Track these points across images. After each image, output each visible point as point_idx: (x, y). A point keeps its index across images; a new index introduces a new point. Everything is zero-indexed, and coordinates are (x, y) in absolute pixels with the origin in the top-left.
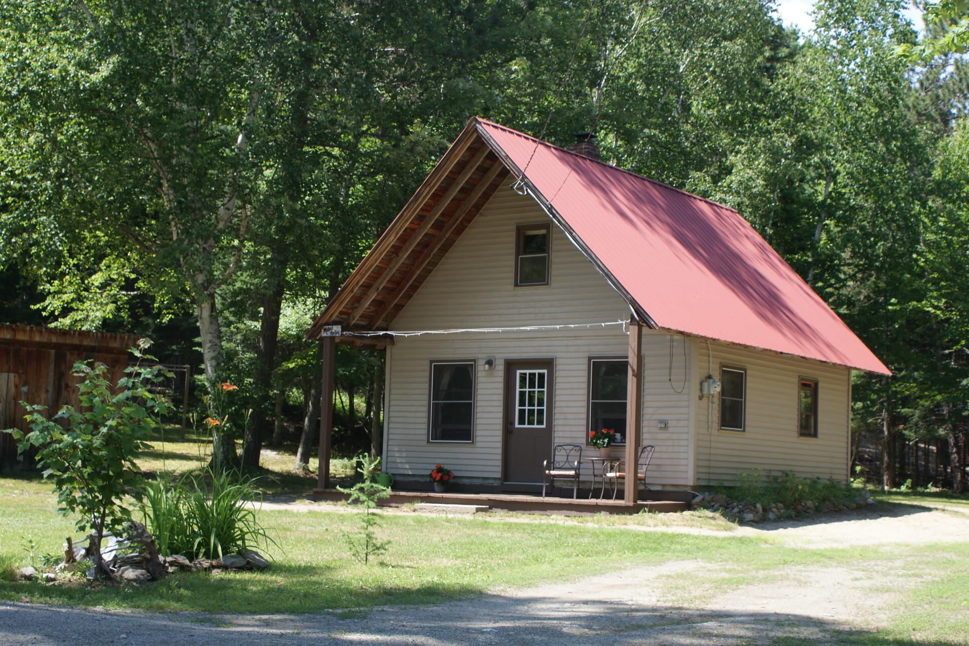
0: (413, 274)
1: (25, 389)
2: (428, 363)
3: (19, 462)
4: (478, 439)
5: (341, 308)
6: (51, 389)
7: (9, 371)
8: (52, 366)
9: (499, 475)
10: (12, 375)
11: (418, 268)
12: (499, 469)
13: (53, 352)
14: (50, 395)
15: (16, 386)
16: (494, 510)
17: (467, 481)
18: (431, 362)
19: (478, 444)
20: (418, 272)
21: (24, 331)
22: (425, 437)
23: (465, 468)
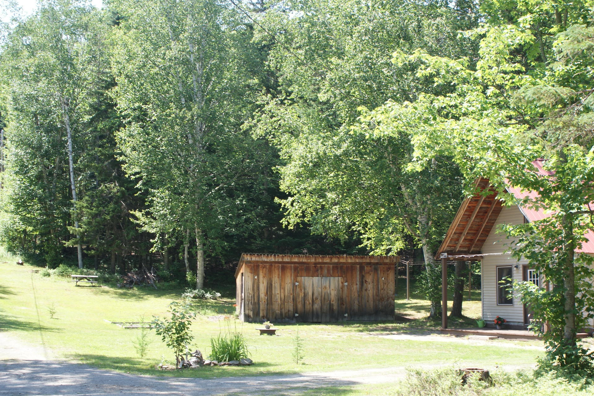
0: (482, 226)
1: (346, 284)
2: (495, 267)
3: (345, 317)
4: (515, 303)
5: (447, 244)
6: (358, 283)
7: (338, 276)
8: (358, 273)
9: (523, 321)
10: (340, 278)
11: (484, 223)
12: (523, 318)
13: (358, 266)
14: (358, 286)
15: (342, 283)
16: (500, 338)
17: (512, 324)
18: (497, 266)
19: (515, 306)
20: (484, 225)
21: (343, 258)
22: (496, 303)
23: (510, 317)
